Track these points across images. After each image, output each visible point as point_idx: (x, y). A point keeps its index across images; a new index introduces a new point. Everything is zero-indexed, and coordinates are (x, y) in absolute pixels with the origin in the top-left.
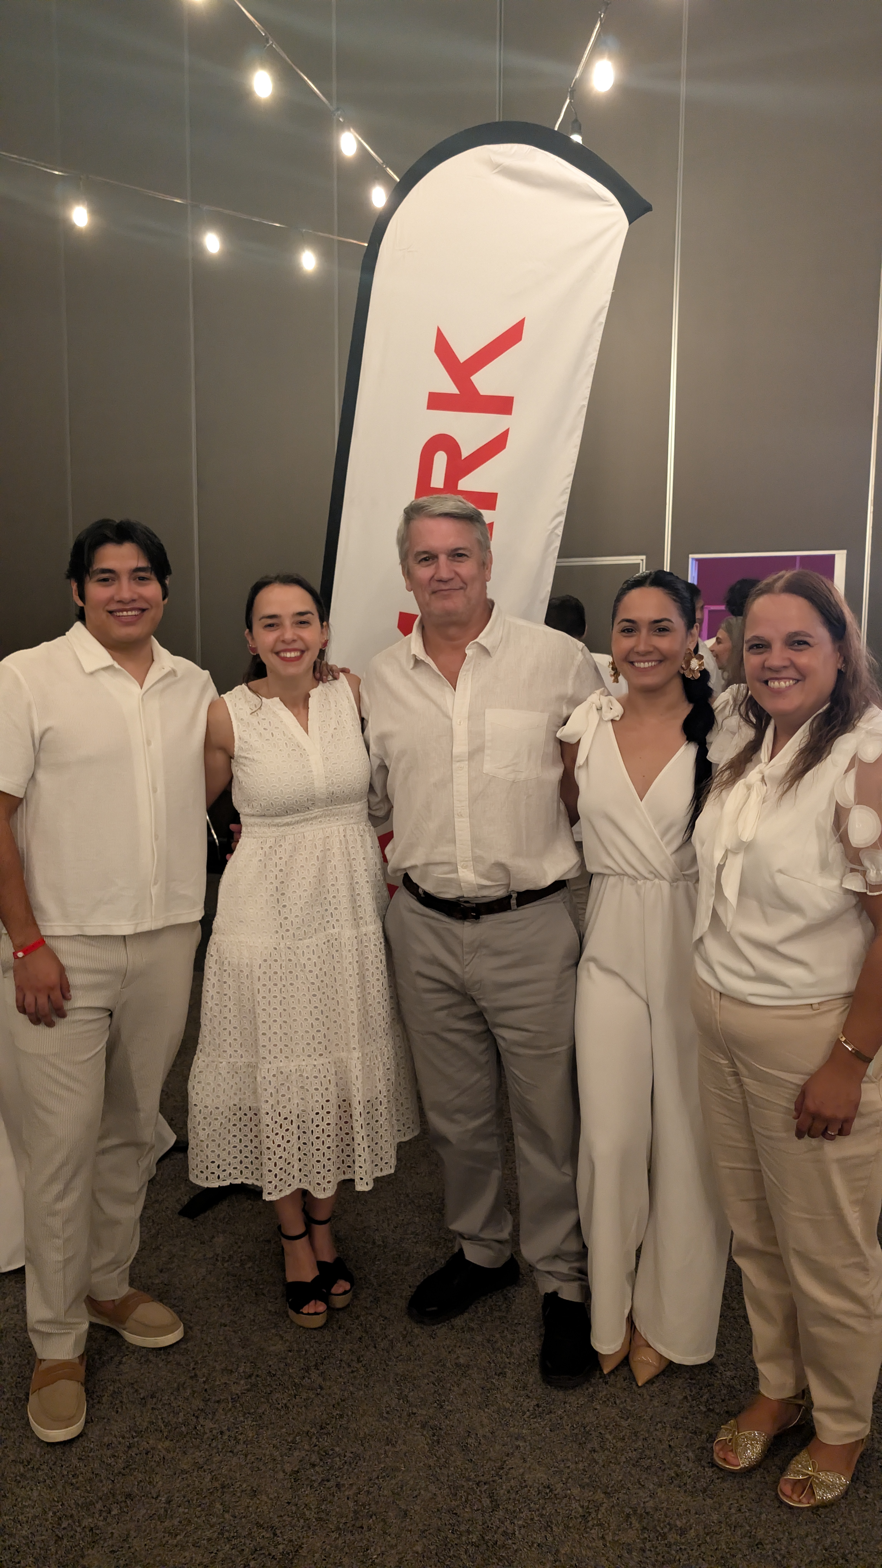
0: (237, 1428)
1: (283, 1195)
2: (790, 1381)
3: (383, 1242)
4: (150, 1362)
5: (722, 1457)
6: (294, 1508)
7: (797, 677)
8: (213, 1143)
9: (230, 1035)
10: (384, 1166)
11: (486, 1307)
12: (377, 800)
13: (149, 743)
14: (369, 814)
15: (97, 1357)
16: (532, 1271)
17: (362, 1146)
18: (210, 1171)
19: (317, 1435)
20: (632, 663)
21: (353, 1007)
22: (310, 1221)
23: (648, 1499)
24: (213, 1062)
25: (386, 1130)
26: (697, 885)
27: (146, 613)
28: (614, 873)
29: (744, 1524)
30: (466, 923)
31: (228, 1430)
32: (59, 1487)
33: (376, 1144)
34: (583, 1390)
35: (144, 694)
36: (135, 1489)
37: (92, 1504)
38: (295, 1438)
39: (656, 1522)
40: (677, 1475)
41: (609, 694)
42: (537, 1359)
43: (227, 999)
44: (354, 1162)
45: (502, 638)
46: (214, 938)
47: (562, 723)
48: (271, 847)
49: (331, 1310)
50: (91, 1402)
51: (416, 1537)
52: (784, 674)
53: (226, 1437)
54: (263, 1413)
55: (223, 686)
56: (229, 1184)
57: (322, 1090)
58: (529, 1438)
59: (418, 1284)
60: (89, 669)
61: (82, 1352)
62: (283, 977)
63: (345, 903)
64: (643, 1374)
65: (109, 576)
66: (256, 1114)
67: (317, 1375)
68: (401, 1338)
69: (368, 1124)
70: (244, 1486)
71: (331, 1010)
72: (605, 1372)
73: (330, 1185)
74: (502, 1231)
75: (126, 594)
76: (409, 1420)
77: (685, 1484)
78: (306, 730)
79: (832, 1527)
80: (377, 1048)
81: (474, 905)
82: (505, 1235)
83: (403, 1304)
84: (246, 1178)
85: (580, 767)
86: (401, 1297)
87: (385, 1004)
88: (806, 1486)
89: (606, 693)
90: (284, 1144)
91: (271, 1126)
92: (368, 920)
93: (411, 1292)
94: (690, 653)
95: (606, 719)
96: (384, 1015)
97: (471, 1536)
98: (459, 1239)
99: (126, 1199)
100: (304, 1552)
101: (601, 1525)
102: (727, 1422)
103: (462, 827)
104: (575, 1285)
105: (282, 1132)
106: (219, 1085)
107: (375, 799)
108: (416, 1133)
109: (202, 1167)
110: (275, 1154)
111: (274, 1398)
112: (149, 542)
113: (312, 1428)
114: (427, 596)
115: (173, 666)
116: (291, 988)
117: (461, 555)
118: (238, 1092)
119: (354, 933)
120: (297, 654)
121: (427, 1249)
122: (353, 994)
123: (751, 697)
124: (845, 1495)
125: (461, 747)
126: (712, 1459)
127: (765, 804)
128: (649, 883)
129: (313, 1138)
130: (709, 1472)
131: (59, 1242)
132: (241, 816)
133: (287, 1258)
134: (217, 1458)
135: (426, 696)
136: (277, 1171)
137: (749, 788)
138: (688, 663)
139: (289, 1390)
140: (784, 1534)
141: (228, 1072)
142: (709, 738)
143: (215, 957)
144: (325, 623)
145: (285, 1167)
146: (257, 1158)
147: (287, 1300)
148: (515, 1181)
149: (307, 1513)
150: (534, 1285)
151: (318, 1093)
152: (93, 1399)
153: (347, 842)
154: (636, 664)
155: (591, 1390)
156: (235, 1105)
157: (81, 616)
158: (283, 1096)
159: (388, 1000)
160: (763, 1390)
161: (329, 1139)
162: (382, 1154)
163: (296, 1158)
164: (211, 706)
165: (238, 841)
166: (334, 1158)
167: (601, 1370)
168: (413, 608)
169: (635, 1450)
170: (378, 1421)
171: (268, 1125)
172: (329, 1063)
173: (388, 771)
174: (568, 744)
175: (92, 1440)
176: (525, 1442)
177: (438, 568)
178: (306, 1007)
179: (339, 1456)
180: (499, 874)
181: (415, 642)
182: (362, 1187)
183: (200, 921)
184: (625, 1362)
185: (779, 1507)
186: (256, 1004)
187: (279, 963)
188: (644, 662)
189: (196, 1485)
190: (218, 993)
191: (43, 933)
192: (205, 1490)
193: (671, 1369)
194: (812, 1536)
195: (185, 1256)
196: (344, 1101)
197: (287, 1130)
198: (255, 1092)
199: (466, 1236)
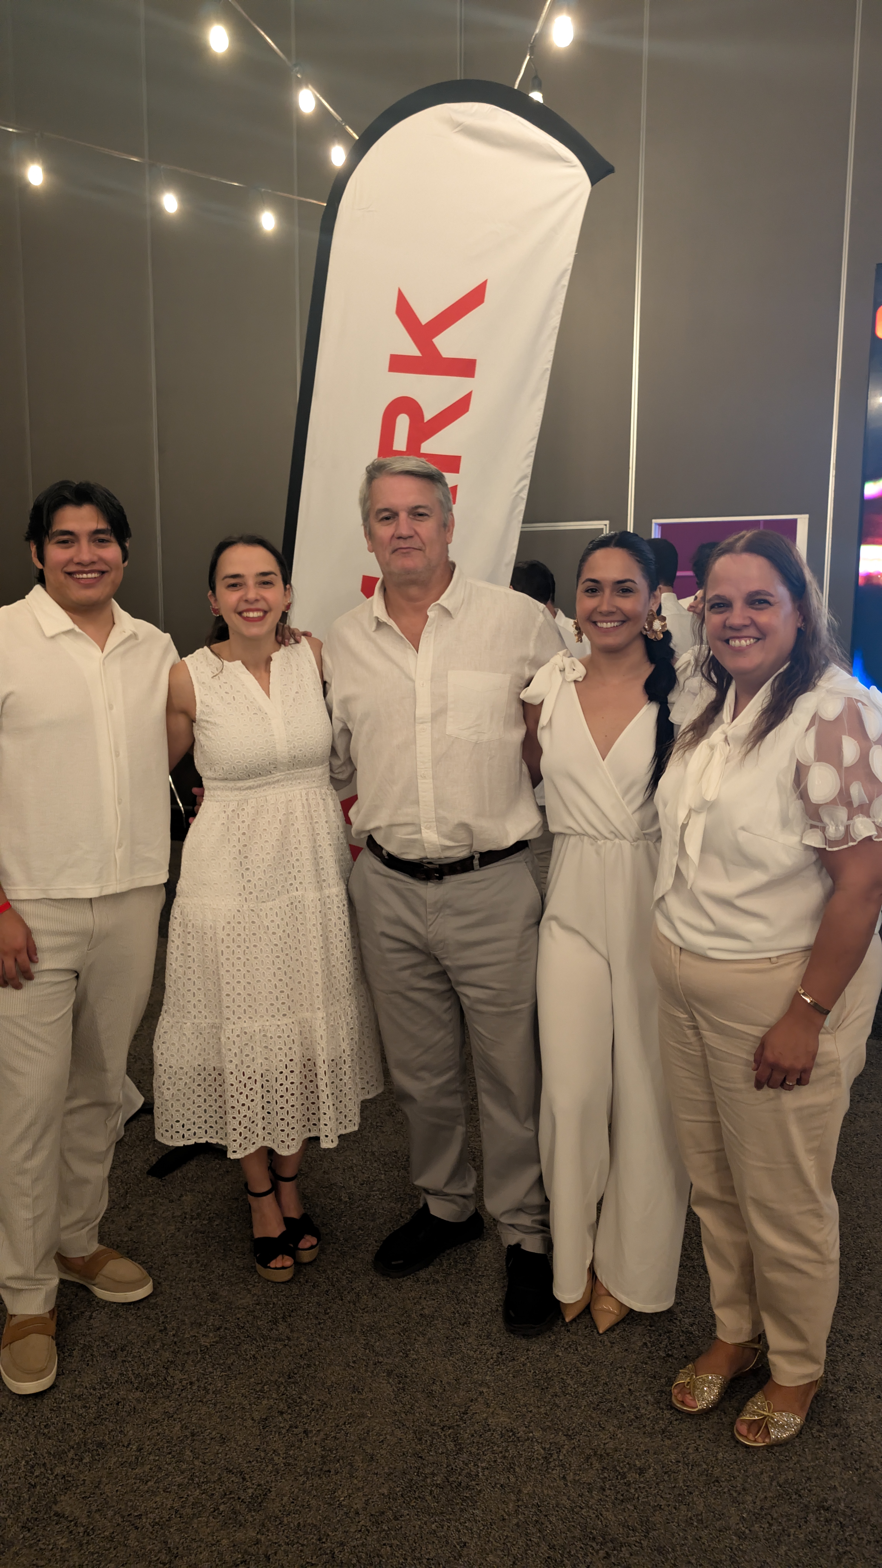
0: (207, 1379)
1: (247, 1153)
2: (747, 1326)
3: (350, 1199)
4: (121, 1316)
5: (681, 1399)
6: (263, 1454)
7: (758, 635)
8: (178, 1103)
9: (194, 996)
10: (348, 1124)
11: (451, 1261)
12: (339, 763)
13: (111, 707)
14: (332, 778)
15: (67, 1312)
16: (495, 1225)
17: (327, 1104)
18: (174, 1130)
19: (285, 1384)
20: (595, 623)
21: (317, 967)
22: (276, 1179)
23: (609, 1440)
24: (178, 1022)
25: (350, 1088)
26: (658, 844)
27: (106, 575)
28: (574, 833)
29: (702, 1463)
30: (430, 884)
31: (198, 1380)
32: (32, 1437)
33: (341, 1102)
34: (545, 1338)
35: (105, 658)
36: (106, 1438)
37: (64, 1452)
38: (263, 1387)
39: (616, 1463)
40: (637, 1418)
41: (571, 656)
42: (500, 1309)
43: (191, 961)
44: (319, 1120)
45: (463, 600)
46: (178, 901)
47: (524, 684)
48: (233, 811)
49: (298, 1265)
50: (62, 1355)
51: (382, 1480)
52: (745, 633)
53: (195, 1388)
54: (232, 1364)
55: (184, 650)
56: (193, 1143)
57: (285, 1049)
58: (493, 1384)
59: (384, 1238)
60: (49, 633)
61: (53, 1307)
62: (247, 939)
63: (308, 866)
64: (604, 1323)
65: (69, 538)
66: (220, 1075)
67: (284, 1327)
68: (367, 1291)
69: (333, 1083)
70: (214, 1433)
71: (295, 971)
72: (567, 1320)
73: (294, 1143)
74: (465, 1186)
75: (86, 557)
76: (375, 1369)
77: (644, 1426)
78: (268, 693)
79: (787, 1464)
80: (341, 1008)
81: (438, 866)
82: (469, 1190)
83: (369, 1258)
84: (211, 1137)
85: (543, 728)
86: (367, 1251)
87: (348, 965)
88: (761, 1426)
89: (569, 655)
90: (248, 1103)
91: (235, 1086)
92: (331, 882)
93: (378, 1246)
94: (652, 614)
95: (569, 680)
96: (348, 975)
97: (436, 1478)
98: (424, 1194)
99: (95, 1158)
100: (272, 1495)
101: (563, 1466)
102: (685, 1367)
103: (426, 789)
104: (538, 1236)
105: (246, 1091)
106: (184, 1046)
107: (337, 763)
108: (380, 1091)
109: (167, 1125)
110: (239, 1113)
111: (243, 1349)
112: (108, 504)
113: (279, 1377)
114: (387, 555)
115: (134, 629)
116: (255, 949)
117: (421, 515)
118: (202, 1053)
119: (318, 895)
120: (260, 614)
121: (392, 1204)
122: (317, 955)
123: (713, 656)
124: (799, 1434)
125: (424, 709)
126: (671, 1401)
127: (728, 764)
128: (609, 843)
129: (277, 1097)
130: (667, 1414)
131: (29, 1200)
132: (203, 779)
133: (253, 1214)
134: (187, 1408)
135: (389, 659)
136: (242, 1129)
137: (712, 748)
138: (651, 624)
139: (257, 1341)
140: (740, 1472)
141: (193, 1033)
142: (672, 698)
143: (179, 920)
144: (288, 586)
145: (250, 1125)
146: (221, 1118)
147: (255, 1255)
148: (479, 1139)
149: (276, 1458)
150: (498, 1238)
151: (282, 1053)
152: (64, 1353)
153: (309, 806)
154: (599, 624)
155: (553, 1338)
156: (200, 1065)
157: (41, 580)
158: (247, 1055)
159: (351, 961)
160: (720, 1334)
161: (293, 1098)
162: (345, 1111)
163: (260, 1116)
164: (173, 669)
165: (200, 805)
166: (298, 1115)
167: (564, 1319)
168: (376, 572)
169: (596, 1394)
170: (345, 1370)
171: (232, 1085)
172: (293, 1023)
173: (351, 735)
174: (531, 705)
175: (64, 1391)
176: (489, 1388)
177: (397, 525)
178: (270, 969)
179: (306, 1403)
180: (462, 835)
181: (377, 604)
182: (328, 1143)
183: (165, 884)
184: (587, 1311)
185: (735, 1446)
186: (220, 965)
187: (243, 924)
188: (607, 622)
189: (166, 1434)
190: (182, 954)
191: (8, 898)
192: (175, 1438)
193: (631, 1317)
194: (766, 1473)
195: (154, 1214)
196: (309, 1060)
197: (251, 1089)
198: (219, 1052)
199: (431, 1191)
